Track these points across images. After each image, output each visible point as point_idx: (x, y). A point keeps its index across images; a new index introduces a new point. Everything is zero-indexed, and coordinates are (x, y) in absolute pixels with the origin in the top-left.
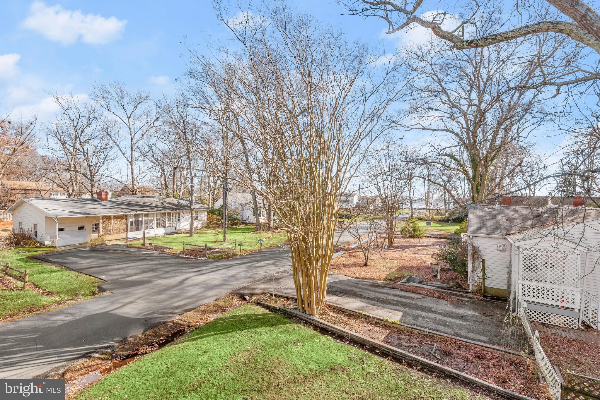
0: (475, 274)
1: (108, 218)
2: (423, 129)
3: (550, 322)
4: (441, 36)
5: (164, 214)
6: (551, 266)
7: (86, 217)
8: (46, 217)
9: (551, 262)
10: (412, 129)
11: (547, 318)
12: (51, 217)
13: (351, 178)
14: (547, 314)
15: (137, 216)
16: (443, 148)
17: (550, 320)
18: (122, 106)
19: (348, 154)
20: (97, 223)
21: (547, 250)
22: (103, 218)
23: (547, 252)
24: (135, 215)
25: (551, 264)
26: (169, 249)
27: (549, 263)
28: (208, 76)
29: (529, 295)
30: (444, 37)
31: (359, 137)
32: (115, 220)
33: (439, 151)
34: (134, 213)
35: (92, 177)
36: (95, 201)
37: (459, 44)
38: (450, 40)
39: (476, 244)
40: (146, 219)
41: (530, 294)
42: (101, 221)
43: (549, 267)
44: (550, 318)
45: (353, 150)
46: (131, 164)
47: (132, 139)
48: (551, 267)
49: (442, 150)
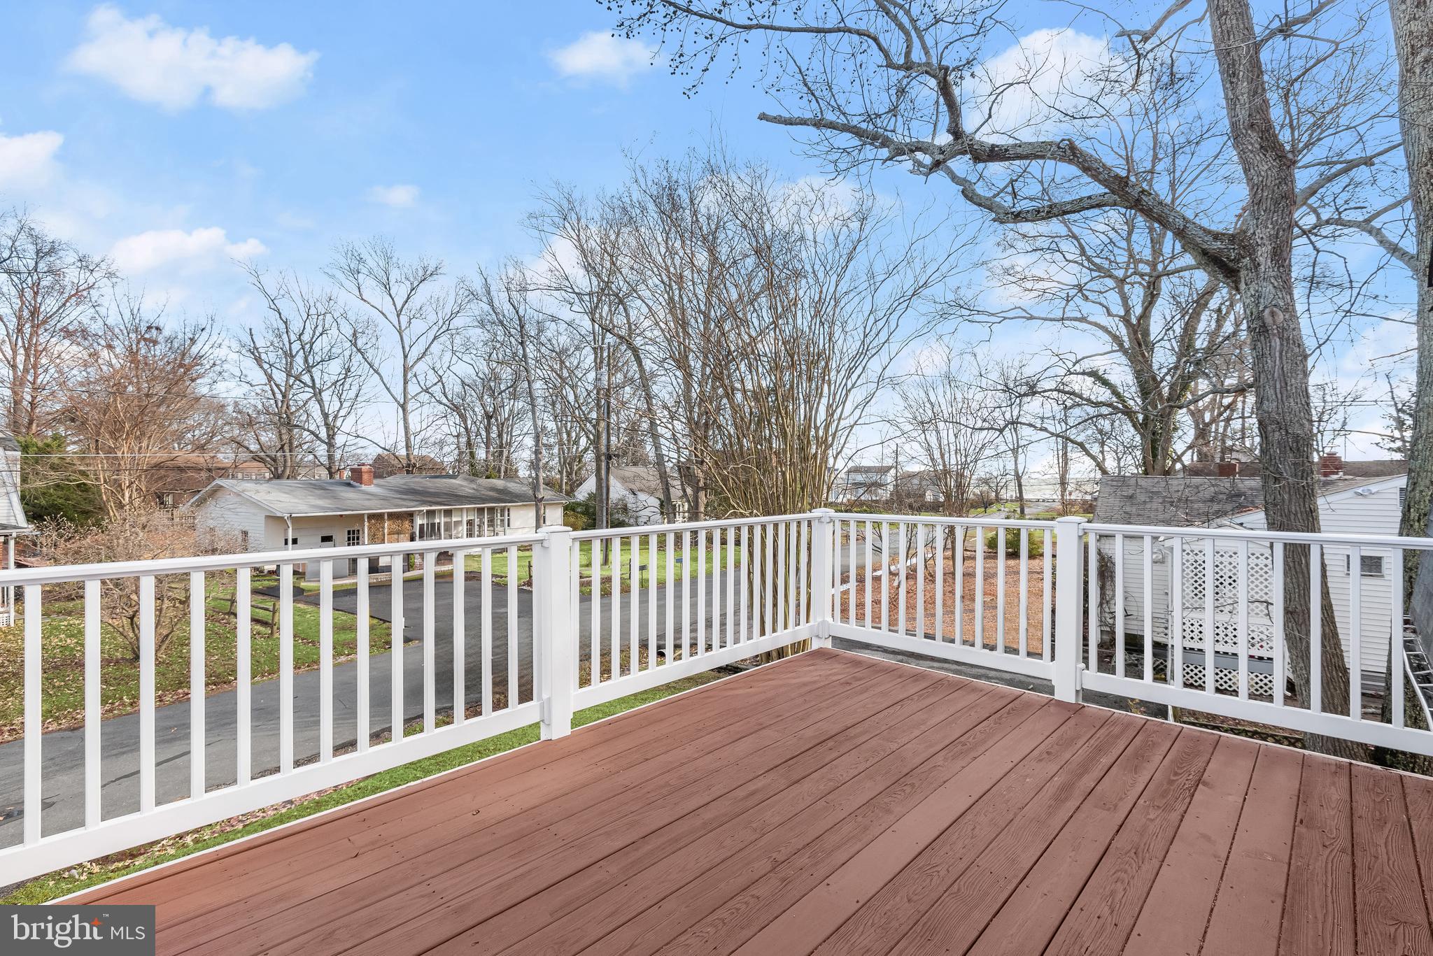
0: (1107, 610)
1: (379, 517)
2: (1028, 319)
3: (1230, 686)
4: (975, 203)
5: (481, 510)
6: (1231, 581)
7: (341, 516)
8: (267, 517)
9: (1231, 574)
10: (1005, 318)
11: (1226, 679)
12: (279, 514)
13: (852, 427)
14: (1226, 672)
15: (431, 514)
16: (1079, 358)
17: (1230, 683)
18: (387, 287)
19: (846, 384)
20: (356, 528)
21: (1222, 553)
22: (371, 517)
23: (1222, 556)
24: (428, 512)
25: (1230, 577)
26: (502, 577)
27: (1226, 577)
28: (567, 225)
29: (1192, 638)
30: (980, 205)
31: (864, 352)
32: (391, 522)
33: (1070, 365)
34: (425, 508)
35: (331, 437)
36: (349, 485)
37: (1002, 216)
38: (990, 209)
39: (1107, 551)
40: (448, 520)
41: (1195, 635)
42: (366, 524)
43: (1226, 584)
44: (1230, 679)
45: (854, 377)
46: (404, 410)
47: (406, 357)
48: (1230, 584)
49: (1077, 362)
